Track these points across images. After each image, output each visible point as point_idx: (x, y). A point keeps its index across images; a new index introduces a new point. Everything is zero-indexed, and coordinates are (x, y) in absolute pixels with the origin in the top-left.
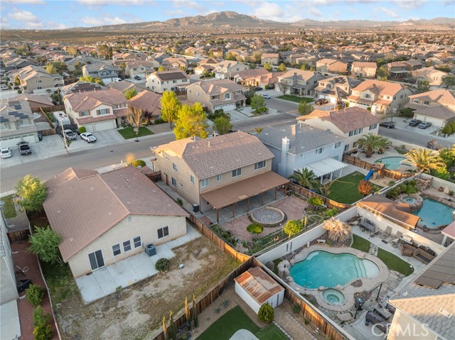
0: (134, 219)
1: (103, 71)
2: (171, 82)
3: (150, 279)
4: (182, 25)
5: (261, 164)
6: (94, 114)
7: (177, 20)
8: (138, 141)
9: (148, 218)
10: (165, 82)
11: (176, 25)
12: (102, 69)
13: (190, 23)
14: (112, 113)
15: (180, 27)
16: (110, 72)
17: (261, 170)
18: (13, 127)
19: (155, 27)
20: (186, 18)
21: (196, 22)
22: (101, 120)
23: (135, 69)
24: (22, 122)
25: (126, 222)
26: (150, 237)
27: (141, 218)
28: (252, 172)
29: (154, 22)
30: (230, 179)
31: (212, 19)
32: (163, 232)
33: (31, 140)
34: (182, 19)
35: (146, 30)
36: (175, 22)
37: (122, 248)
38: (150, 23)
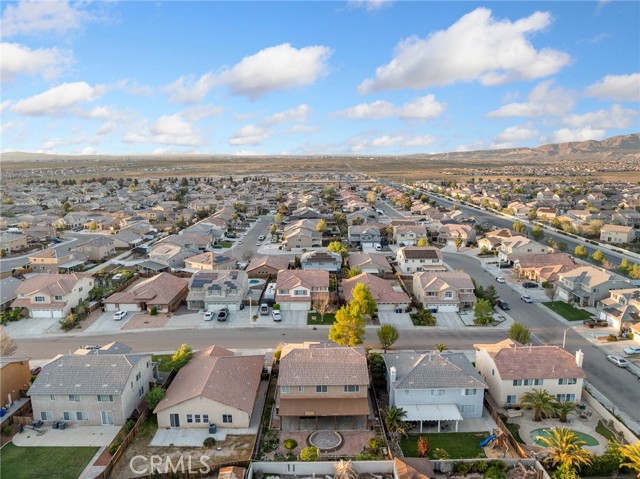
0: (204, 399)
1: (366, 235)
2: (417, 261)
3: (194, 448)
4: (561, 153)
5: (351, 388)
6: (292, 293)
7: (556, 146)
8: (315, 329)
9: (215, 403)
10: (410, 261)
11: (551, 153)
12: (365, 232)
13: (575, 151)
14: (309, 295)
15: (557, 156)
16: (373, 236)
17: (354, 394)
18: (224, 294)
19: (520, 156)
20: (570, 144)
21: (585, 149)
22: (296, 300)
23: (403, 235)
24: (230, 291)
25: (198, 399)
26: (216, 418)
27: (210, 401)
28: (341, 393)
29: (520, 149)
30: (313, 394)
31: (614, 145)
32: (227, 418)
33: (233, 308)
34: (563, 144)
35: (507, 159)
36: (552, 149)
37: (194, 419)
38: (515, 150)
